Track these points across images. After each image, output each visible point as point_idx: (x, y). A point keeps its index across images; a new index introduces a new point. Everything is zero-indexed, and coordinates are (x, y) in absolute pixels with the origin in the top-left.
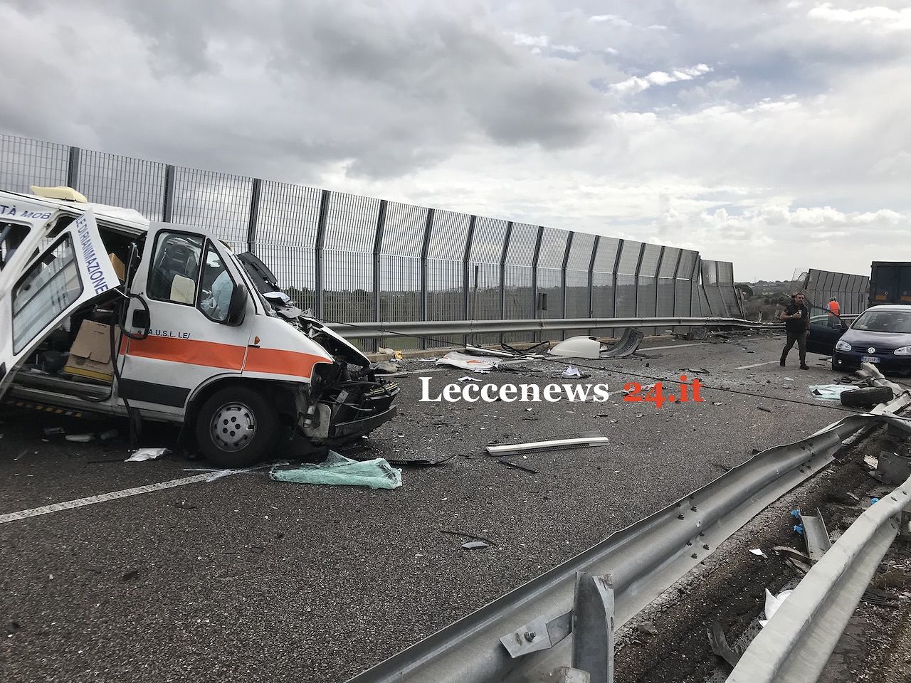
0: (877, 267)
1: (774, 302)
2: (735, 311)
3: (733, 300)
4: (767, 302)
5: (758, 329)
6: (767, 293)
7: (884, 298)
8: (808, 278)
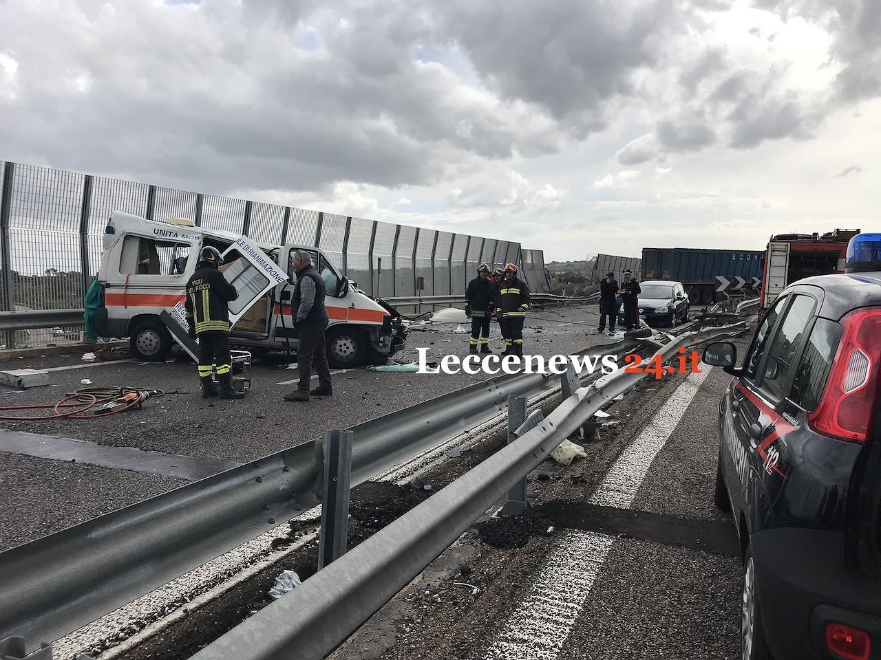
0: (646, 252)
1: (567, 281)
2: (546, 288)
3: (545, 280)
4: (560, 281)
5: (563, 302)
6: (559, 273)
7: (652, 276)
8: (597, 261)
